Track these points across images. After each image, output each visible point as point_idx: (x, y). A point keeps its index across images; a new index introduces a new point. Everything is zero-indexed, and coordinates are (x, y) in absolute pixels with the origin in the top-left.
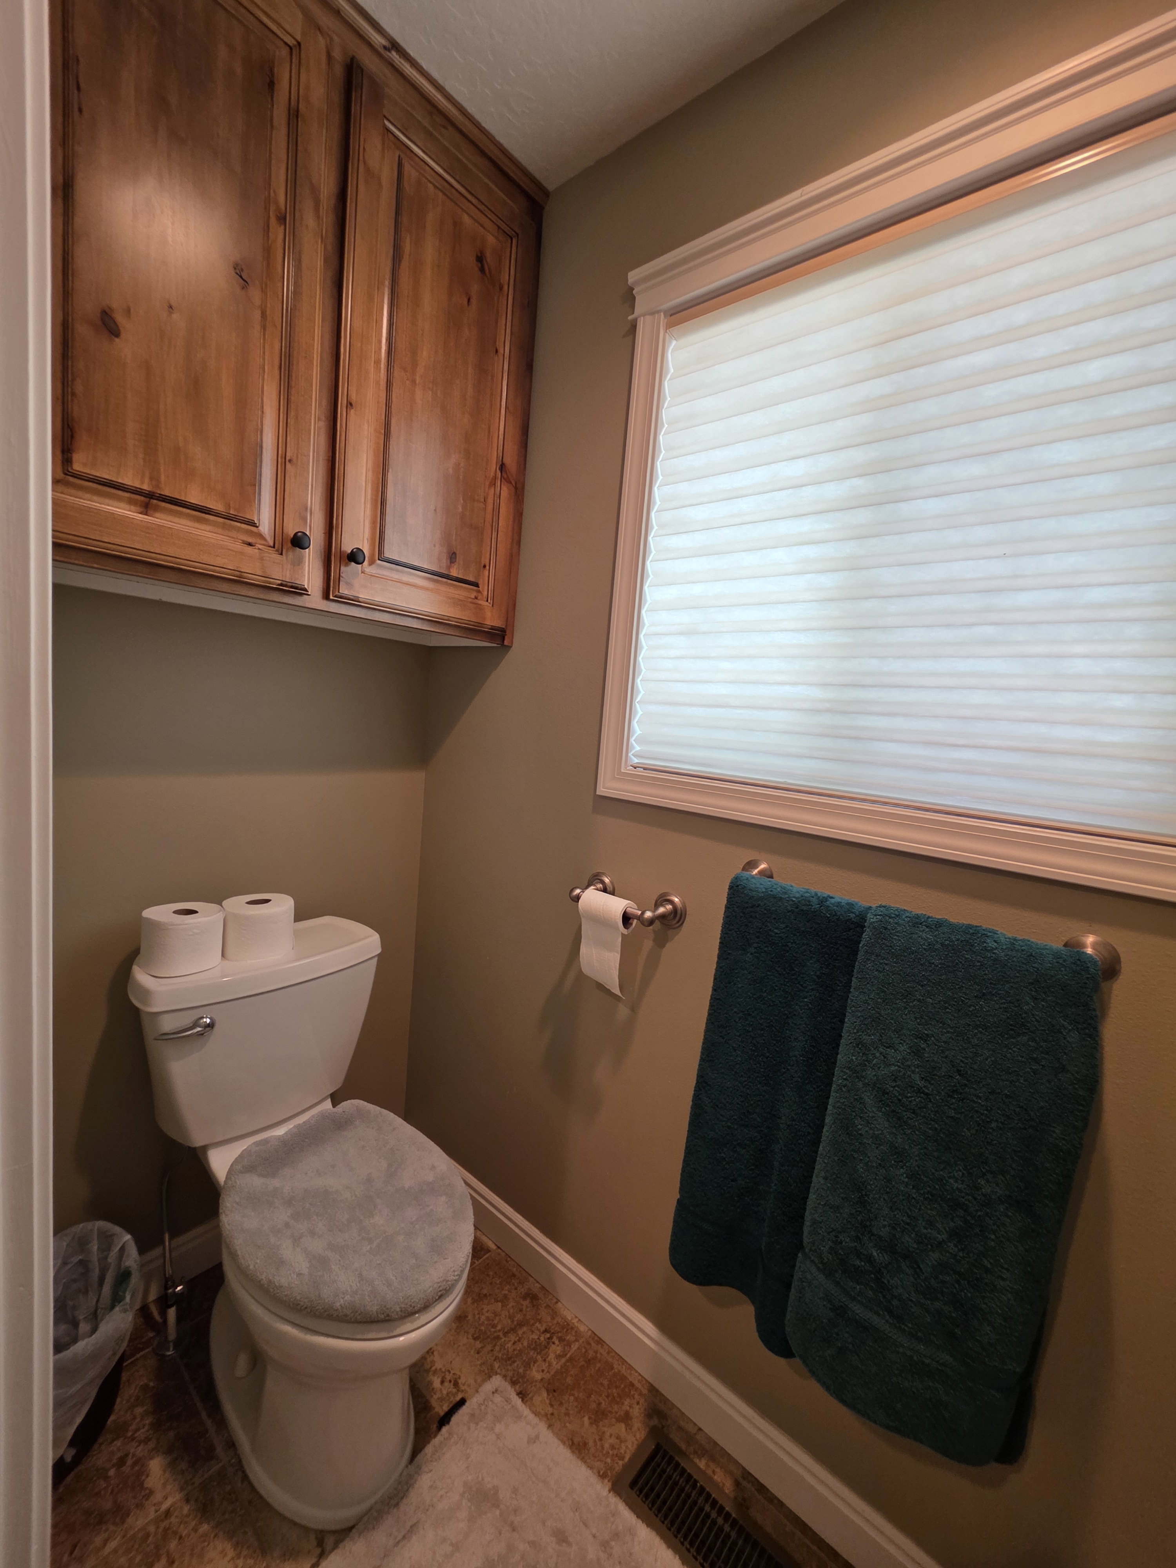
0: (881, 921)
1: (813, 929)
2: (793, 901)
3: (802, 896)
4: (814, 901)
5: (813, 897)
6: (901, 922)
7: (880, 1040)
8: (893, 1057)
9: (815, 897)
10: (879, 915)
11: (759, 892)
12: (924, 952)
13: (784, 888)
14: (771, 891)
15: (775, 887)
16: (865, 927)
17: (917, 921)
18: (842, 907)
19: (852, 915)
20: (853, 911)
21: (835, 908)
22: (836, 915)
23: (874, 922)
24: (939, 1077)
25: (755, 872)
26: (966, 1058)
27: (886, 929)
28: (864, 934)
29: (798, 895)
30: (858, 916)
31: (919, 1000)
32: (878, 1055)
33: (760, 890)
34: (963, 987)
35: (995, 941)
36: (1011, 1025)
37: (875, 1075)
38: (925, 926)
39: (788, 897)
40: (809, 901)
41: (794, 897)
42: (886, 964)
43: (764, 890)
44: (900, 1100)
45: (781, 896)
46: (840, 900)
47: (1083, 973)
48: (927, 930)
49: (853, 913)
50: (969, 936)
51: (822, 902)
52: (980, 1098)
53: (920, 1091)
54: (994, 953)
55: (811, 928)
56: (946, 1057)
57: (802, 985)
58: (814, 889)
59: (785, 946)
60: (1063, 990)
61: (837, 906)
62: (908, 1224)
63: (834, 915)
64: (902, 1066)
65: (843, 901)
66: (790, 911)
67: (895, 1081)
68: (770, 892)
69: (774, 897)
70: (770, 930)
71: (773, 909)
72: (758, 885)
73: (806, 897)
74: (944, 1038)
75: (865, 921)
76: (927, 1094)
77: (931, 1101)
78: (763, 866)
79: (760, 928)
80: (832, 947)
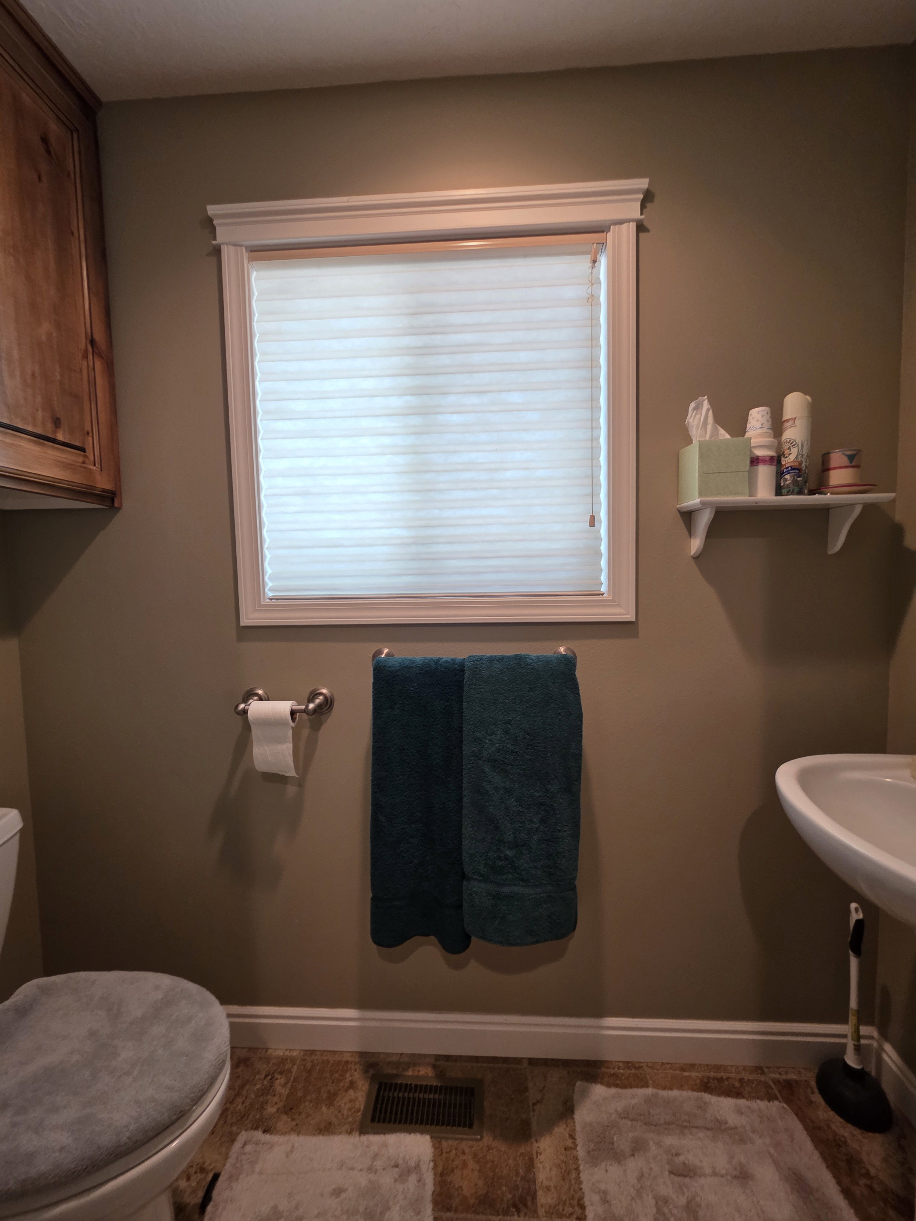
0: (474, 665)
1: (435, 680)
2: (419, 667)
3: (424, 662)
4: (432, 663)
5: (430, 661)
6: (484, 662)
7: (487, 733)
8: (495, 739)
9: (432, 661)
10: (471, 662)
11: (396, 667)
12: (499, 675)
13: (411, 660)
14: (404, 664)
15: (405, 661)
16: (465, 670)
17: (492, 660)
18: (449, 662)
19: (456, 666)
20: (456, 663)
21: (445, 664)
22: (447, 668)
23: (470, 666)
24: (520, 741)
25: (383, 656)
26: (530, 725)
27: (477, 668)
28: (466, 674)
29: (421, 663)
30: (460, 665)
31: (502, 703)
32: (487, 741)
33: (396, 665)
34: (521, 688)
35: (531, 659)
36: (547, 700)
37: (488, 753)
38: (496, 660)
39: (415, 665)
40: (429, 664)
41: (419, 664)
42: (481, 688)
43: (399, 665)
44: (504, 761)
45: (410, 665)
46: (446, 659)
47: (570, 664)
48: (498, 663)
49: (456, 664)
50: (518, 660)
51: (437, 662)
52: (540, 743)
53: (512, 752)
54: (532, 666)
55: (434, 680)
56: (521, 728)
57: (434, 718)
58: (429, 656)
59: (419, 697)
60: (563, 675)
61: (446, 663)
62: (521, 827)
63: (446, 668)
64: (501, 742)
65: (448, 659)
66: (419, 673)
67: (499, 752)
68: (403, 665)
69: (407, 667)
70: (408, 689)
71: (407, 675)
72: (395, 663)
73: (426, 662)
74: (518, 719)
75: (464, 667)
76: (516, 752)
77: (519, 755)
78: (386, 651)
79: (401, 690)
80: (448, 689)
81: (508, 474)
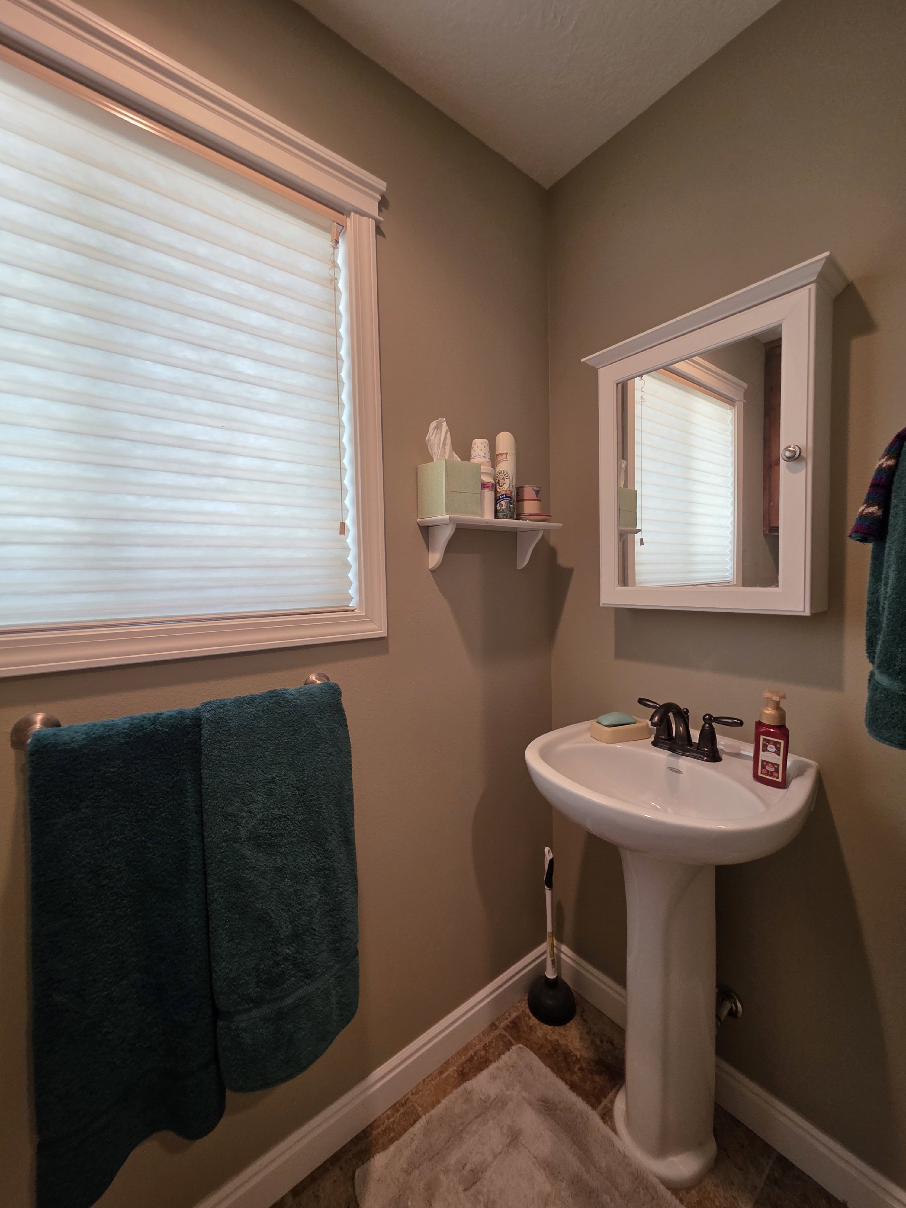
0: (215, 714)
1: (154, 749)
2: (124, 733)
3: (132, 724)
4: (146, 723)
5: (143, 721)
6: (229, 708)
7: (243, 803)
8: (255, 808)
9: (146, 721)
10: (210, 711)
11: (78, 741)
12: (253, 722)
13: (108, 725)
14: (94, 734)
15: (95, 728)
16: (201, 725)
17: (239, 703)
18: (175, 718)
19: (187, 721)
20: (186, 716)
21: (170, 721)
22: (173, 726)
23: (210, 717)
24: (288, 800)
25: (38, 726)
26: (299, 777)
27: (220, 718)
28: (204, 730)
29: (126, 726)
30: (192, 719)
31: (261, 757)
32: (245, 815)
33: (79, 738)
34: (283, 733)
35: (291, 694)
36: (315, 741)
37: (248, 830)
38: (246, 703)
39: (116, 732)
40: (142, 726)
41: (125, 729)
42: (229, 745)
43: (84, 736)
44: (270, 834)
45: (107, 734)
46: (170, 714)
47: (335, 692)
48: (248, 706)
49: (187, 718)
50: (276, 698)
51: (155, 721)
52: (313, 796)
53: (281, 817)
54: (294, 702)
55: (152, 749)
56: (288, 784)
57: (154, 805)
58: (137, 714)
59: (127, 779)
60: (330, 707)
61: (170, 719)
62: (301, 909)
63: (171, 727)
64: (265, 810)
65: (173, 713)
66: (124, 744)
67: (263, 823)
68: (93, 736)
69: (101, 738)
70: (105, 772)
71: (103, 750)
72: (74, 735)
73: (135, 723)
74: (283, 773)
75: (201, 720)
76: (285, 817)
77: (288, 819)
78: (39, 717)
79: (93, 777)
80: (177, 756)
81: (240, 461)
